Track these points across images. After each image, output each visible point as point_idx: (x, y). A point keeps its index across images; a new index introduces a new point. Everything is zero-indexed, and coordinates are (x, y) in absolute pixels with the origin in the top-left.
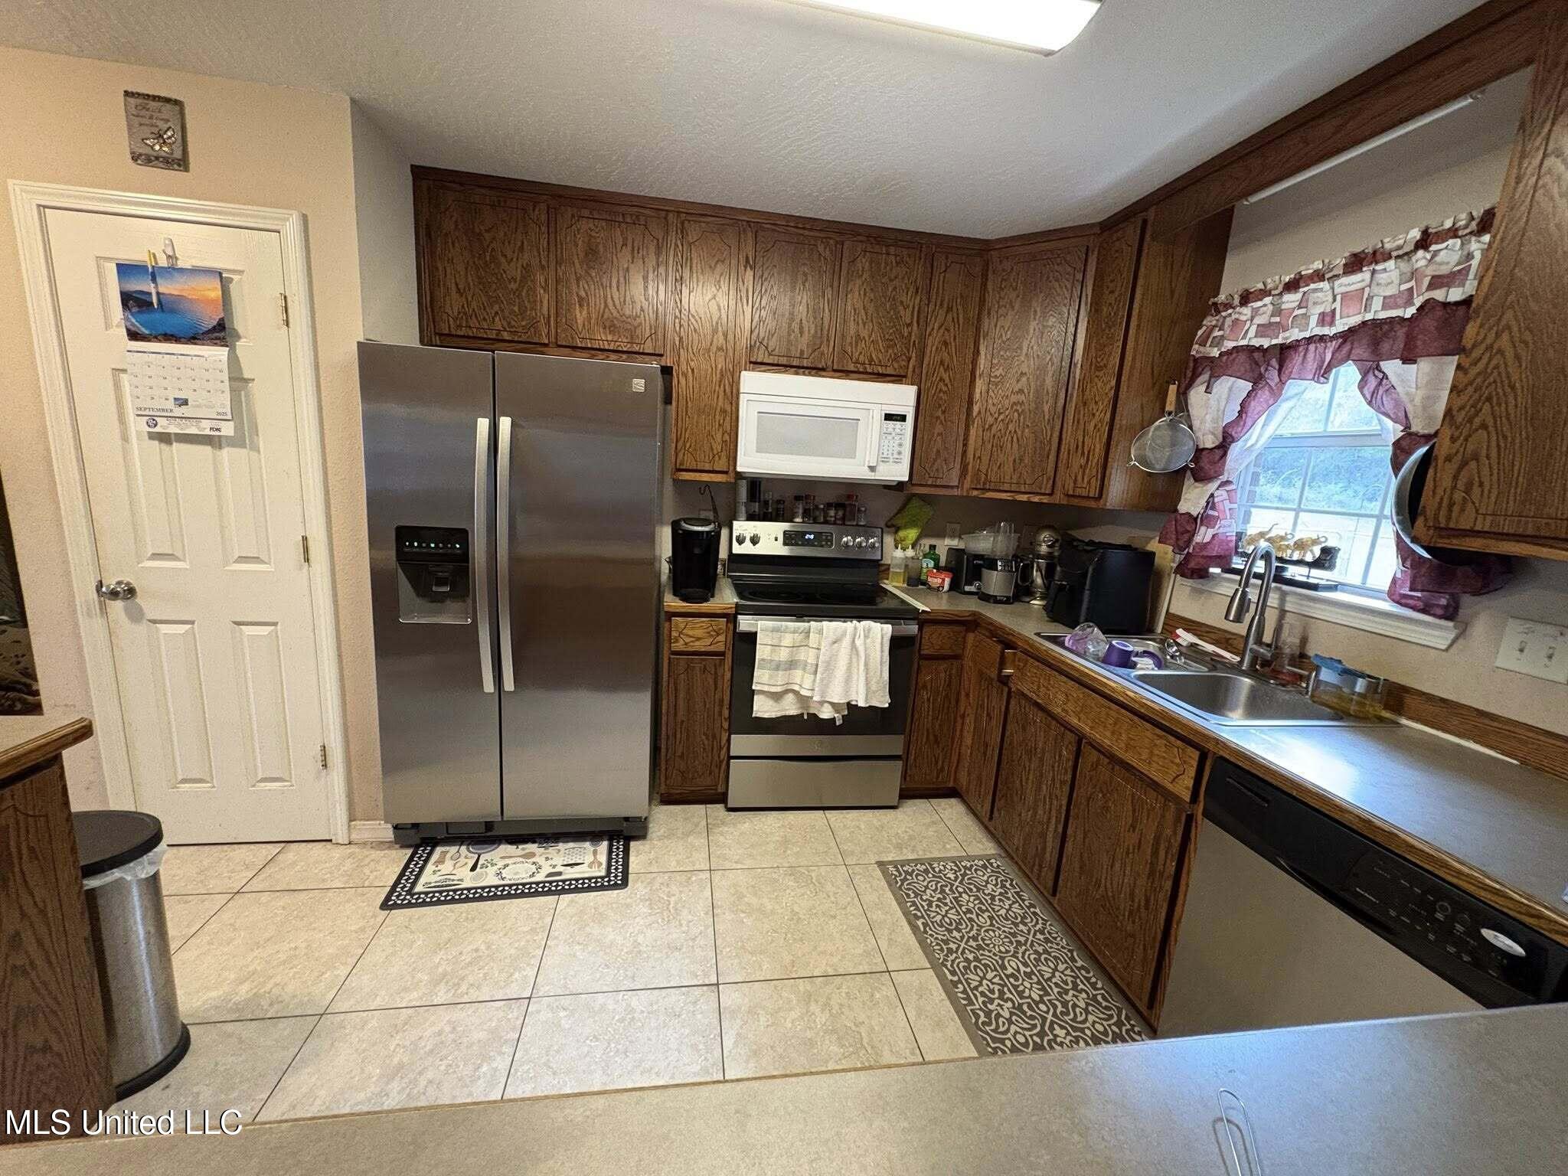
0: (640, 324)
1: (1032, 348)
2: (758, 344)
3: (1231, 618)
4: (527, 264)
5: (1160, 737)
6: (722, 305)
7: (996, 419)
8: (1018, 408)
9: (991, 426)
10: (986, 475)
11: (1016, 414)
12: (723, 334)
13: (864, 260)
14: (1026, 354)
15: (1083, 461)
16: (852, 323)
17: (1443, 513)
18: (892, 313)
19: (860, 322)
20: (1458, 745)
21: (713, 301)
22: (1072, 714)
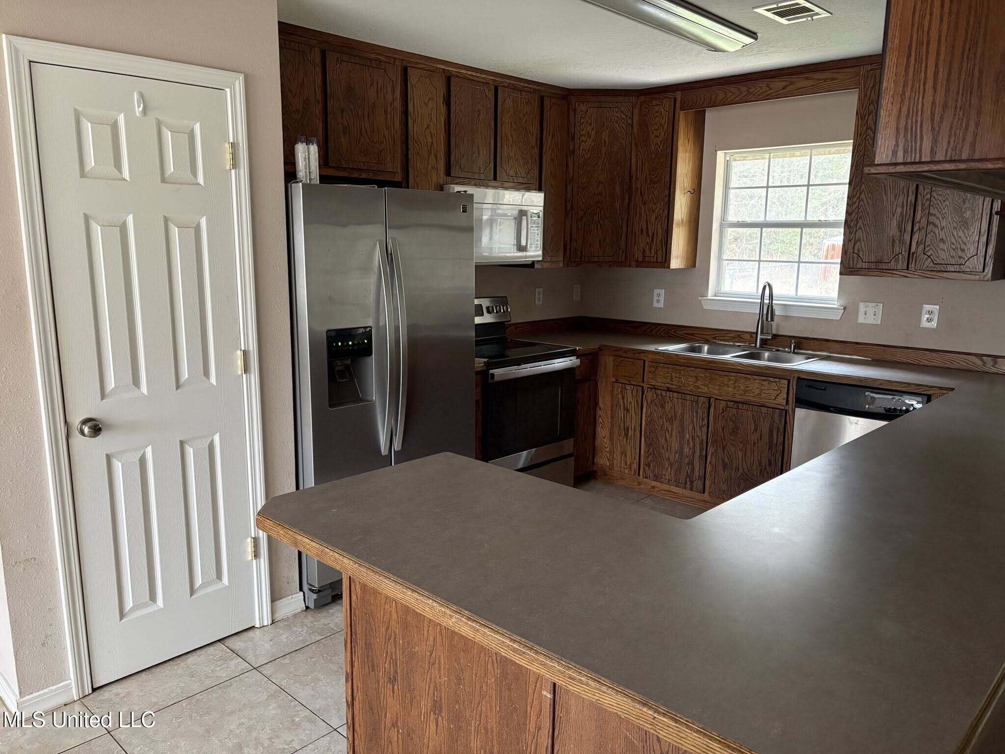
0: (384, 149)
1: (605, 165)
2: (455, 163)
3: (769, 320)
4: (307, 99)
5: (764, 380)
6: (433, 133)
7: (585, 213)
8: (600, 205)
9: (582, 218)
10: (581, 252)
11: (598, 209)
12: (435, 156)
13: (510, 101)
14: (602, 169)
15: (649, 240)
16: (506, 146)
17: (851, 262)
18: (525, 139)
19: (510, 145)
20: (851, 358)
21: (428, 129)
22: (702, 387)
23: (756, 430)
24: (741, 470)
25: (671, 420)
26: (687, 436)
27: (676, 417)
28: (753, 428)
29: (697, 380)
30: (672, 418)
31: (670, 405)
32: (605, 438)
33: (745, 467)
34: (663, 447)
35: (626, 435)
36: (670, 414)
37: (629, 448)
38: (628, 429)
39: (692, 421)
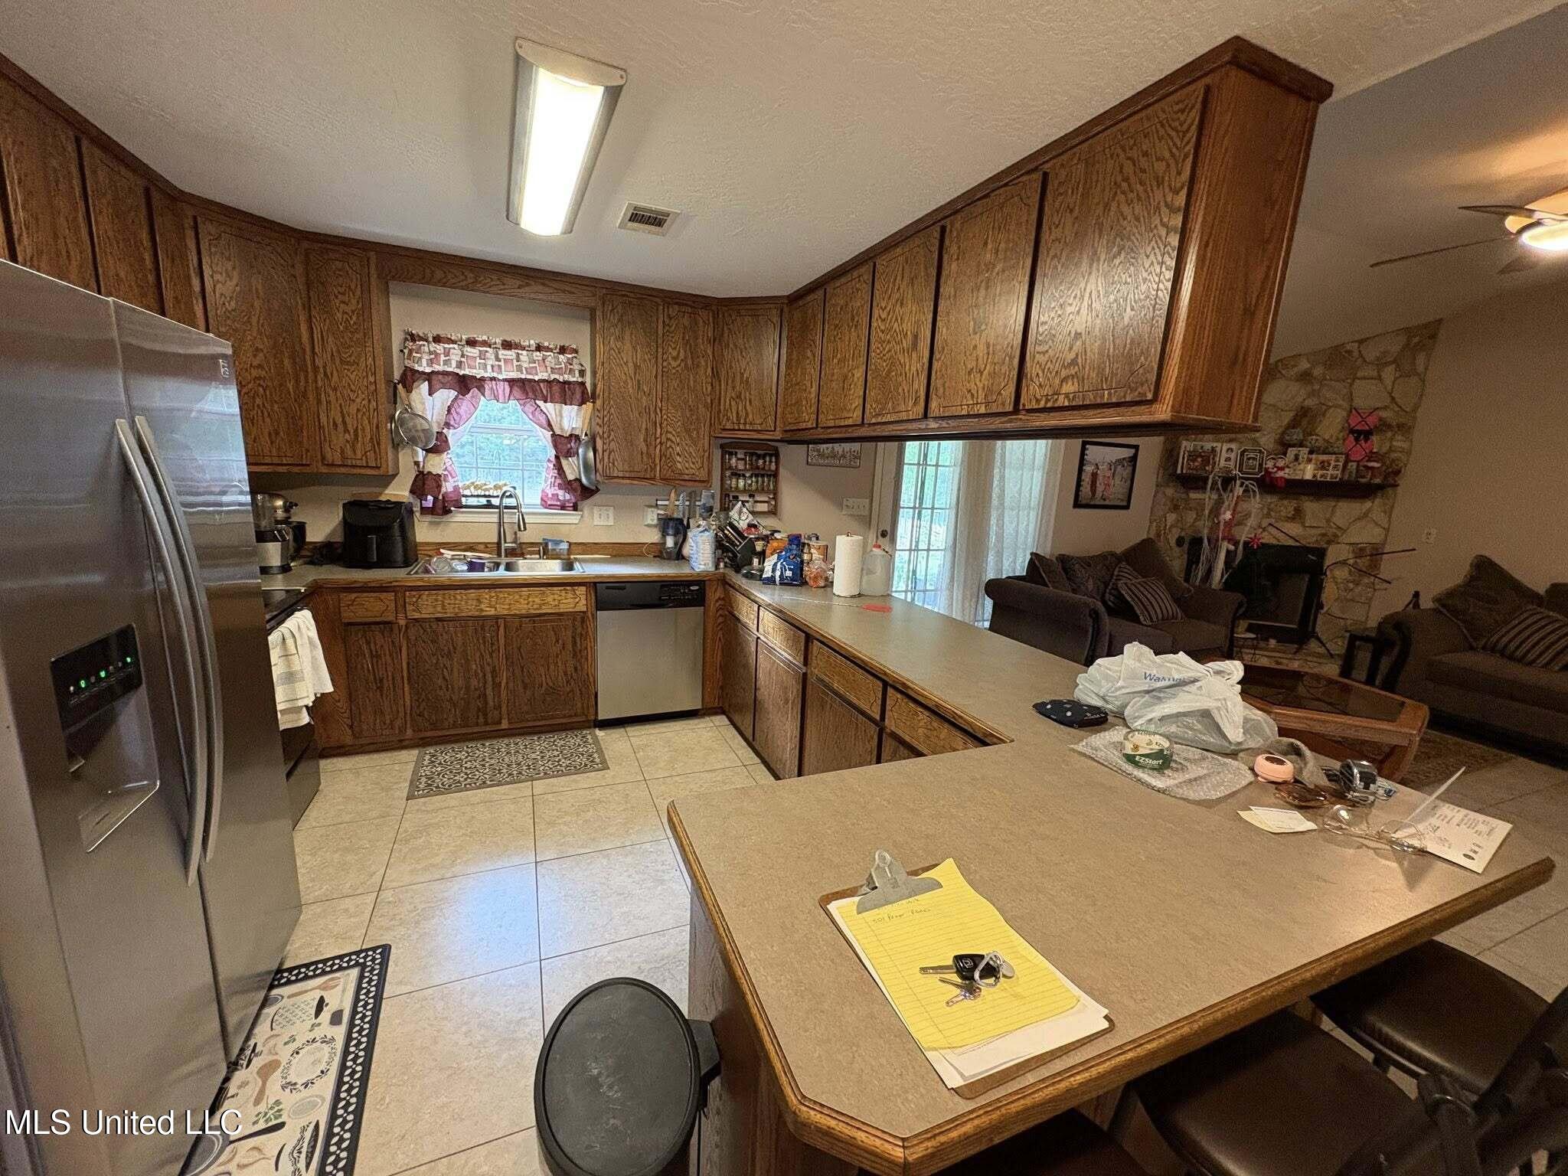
22: (488, 609)
23: (557, 641)
24: (544, 684)
25: (449, 655)
26: (474, 667)
27: (455, 648)
28: (554, 640)
29: (480, 602)
30: (449, 652)
31: (445, 636)
32: (339, 701)
33: (549, 681)
34: (441, 688)
35: (380, 688)
36: (446, 648)
37: (386, 703)
38: (381, 680)
39: (479, 649)
